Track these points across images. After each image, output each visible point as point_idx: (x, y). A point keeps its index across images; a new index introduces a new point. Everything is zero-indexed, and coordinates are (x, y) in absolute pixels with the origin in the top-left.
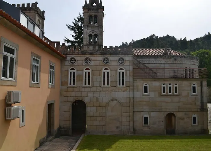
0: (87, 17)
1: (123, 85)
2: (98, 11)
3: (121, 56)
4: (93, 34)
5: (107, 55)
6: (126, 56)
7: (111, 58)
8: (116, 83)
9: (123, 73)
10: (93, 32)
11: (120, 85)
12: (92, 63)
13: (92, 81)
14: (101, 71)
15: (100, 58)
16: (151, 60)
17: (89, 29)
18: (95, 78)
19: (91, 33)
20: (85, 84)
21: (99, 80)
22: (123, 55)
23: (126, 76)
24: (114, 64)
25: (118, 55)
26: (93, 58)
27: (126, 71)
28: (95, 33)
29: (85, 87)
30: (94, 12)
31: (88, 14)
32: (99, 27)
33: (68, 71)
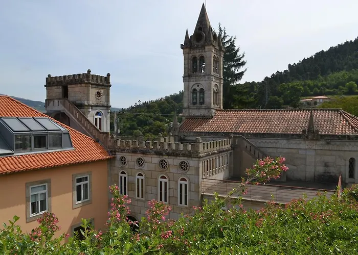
0: (188, 61)
1: (186, 204)
2: (205, 49)
3: (182, 159)
4: (198, 89)
5: (164, 157)
6: (190, 159)
7: (170, 161)
8: (177, 201)
9: (186, 185)
10: (198, 86)
11: (181, 203)
12: (145, 167)
13: (146, 193)
14: (156, 179)
15: (156, 160)
16: (280, 141)
17: (192, 80)
18: (149, 188)
19: (195, 87)
20: (138, 196)
21: (154, 192)
22: (186, 158)
23: (190, 191)
24: (173, 170)
25: (178, 158)
26: (146, 158)
27: (190, 183)
28: (200, 87)
29: (137, 200)
30: (199, 52)
31: (190, 55)
32: (206, 77)
33: (118, 175)
